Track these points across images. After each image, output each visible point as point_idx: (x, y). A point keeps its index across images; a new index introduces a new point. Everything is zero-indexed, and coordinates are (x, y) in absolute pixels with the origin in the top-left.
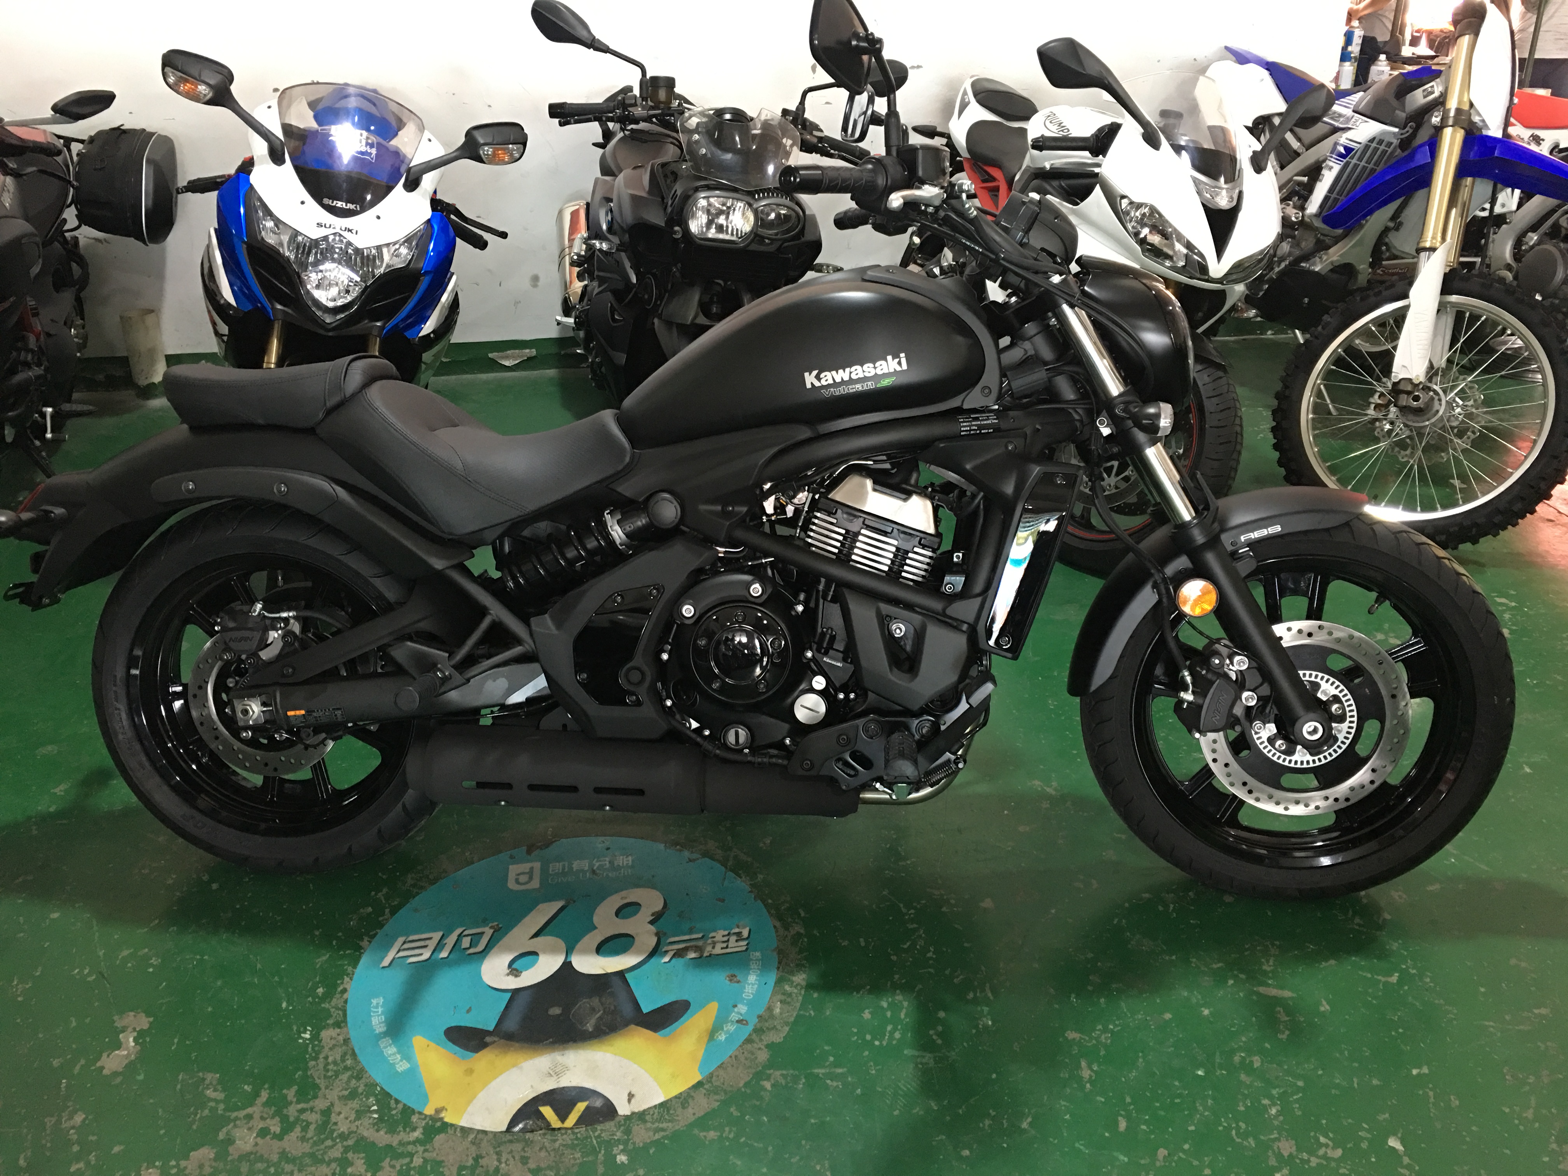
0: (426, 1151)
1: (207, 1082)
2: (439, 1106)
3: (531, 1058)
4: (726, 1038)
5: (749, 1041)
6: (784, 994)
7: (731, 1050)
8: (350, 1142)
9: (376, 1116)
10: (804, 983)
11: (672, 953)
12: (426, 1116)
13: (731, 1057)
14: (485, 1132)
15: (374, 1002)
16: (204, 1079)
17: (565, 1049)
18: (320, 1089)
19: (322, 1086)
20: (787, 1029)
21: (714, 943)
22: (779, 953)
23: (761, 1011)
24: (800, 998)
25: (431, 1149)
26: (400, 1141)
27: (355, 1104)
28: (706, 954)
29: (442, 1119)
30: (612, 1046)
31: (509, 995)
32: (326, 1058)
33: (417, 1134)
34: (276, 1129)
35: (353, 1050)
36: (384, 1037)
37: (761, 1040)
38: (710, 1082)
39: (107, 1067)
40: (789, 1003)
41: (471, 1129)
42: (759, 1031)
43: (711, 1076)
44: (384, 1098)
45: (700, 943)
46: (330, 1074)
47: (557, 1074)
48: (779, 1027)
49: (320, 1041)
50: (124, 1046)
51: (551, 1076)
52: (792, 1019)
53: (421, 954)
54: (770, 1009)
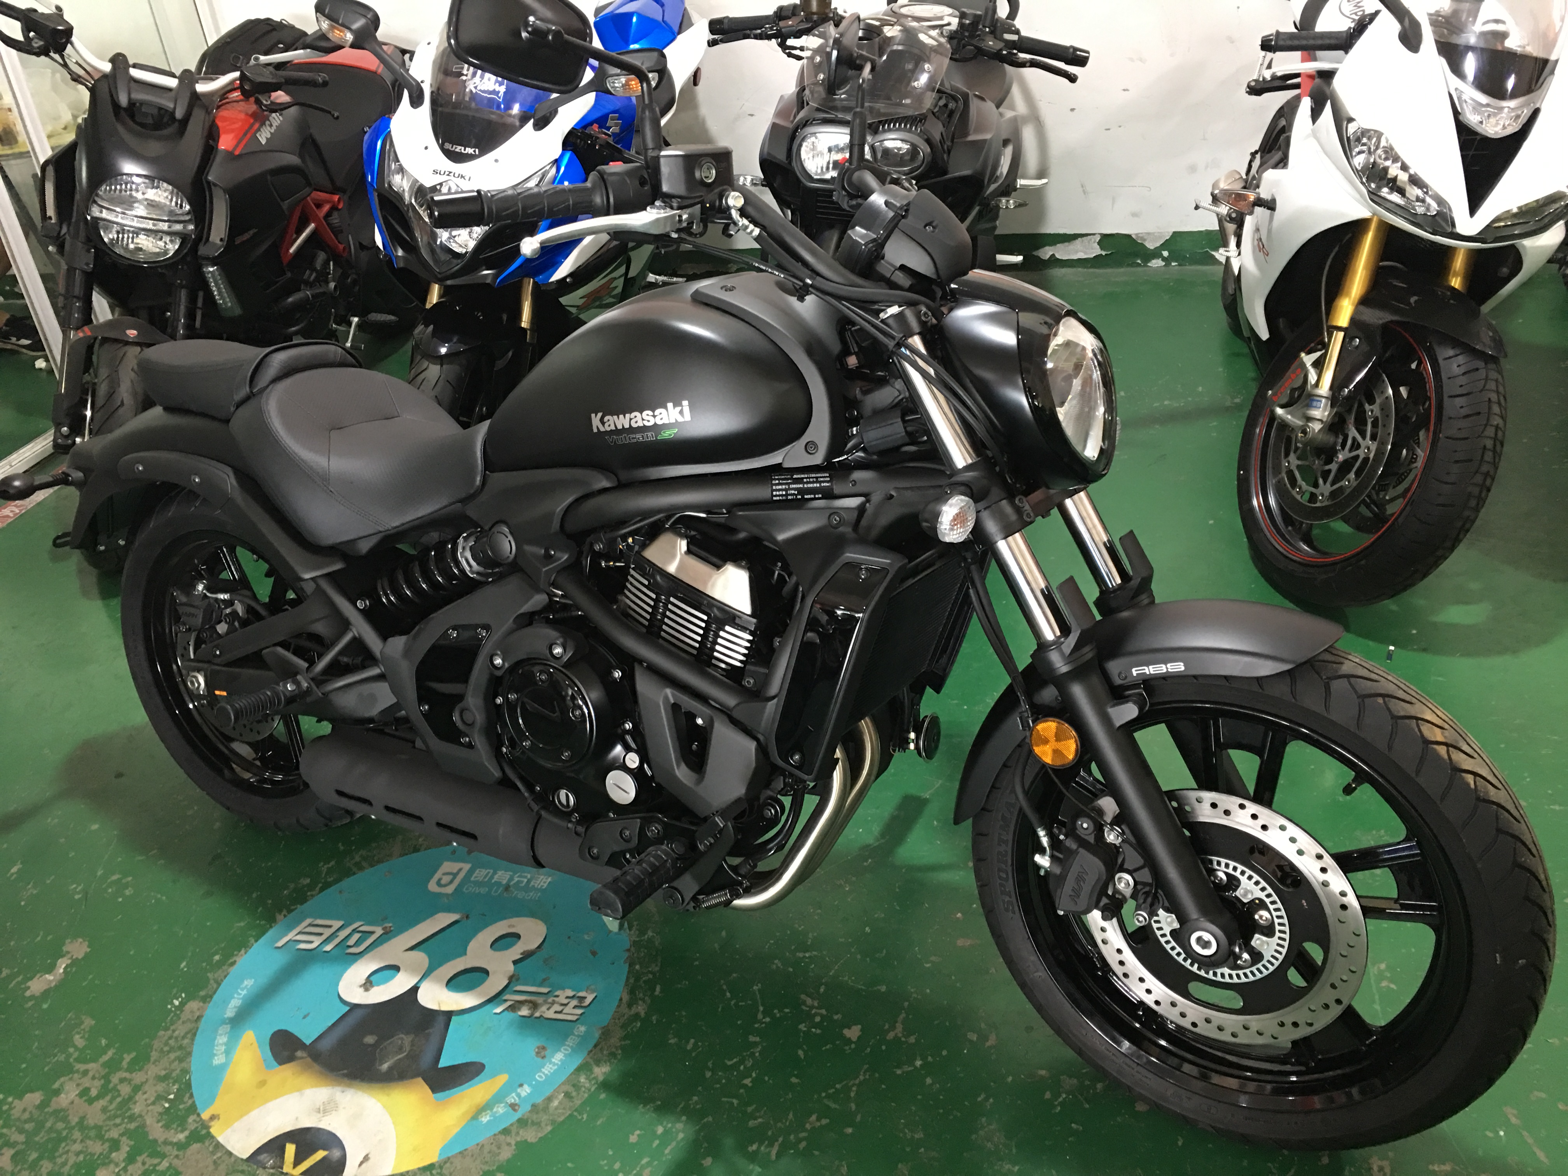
0: (177, 1156)
1: (82, 1027)
2: (215, 1113)
3: (316, 1086)
4: (488, 1121)
5: (506, 1131)
6: (574, 1086)
7: (482, 1137)
8: (132, 1126)
9: (167, 1105)
10: (601, 1078)
11: (509, 1003)
12: (201, 1119)
13: (478, 1145)
14: (230, 1154)
15: (246, 983)
16: (82, 1023)
17: (350, 1086)
18: (149, 1061)
19: (152, 1059)
20: (549, 1128)
21: (553, 1003)
22: (603, 1033)
23: (539, 1100)
24: (586, 1095)
25: (181, 1157)
26: (166, 1139)
27: (161, 1087)
28: (537, 1014)
29: (208, 1127)
30: (388, 1095)
31: (347, 1008)
32: (174, 1031)
33: (181, 1136)
34: (94, 1092)
35: (197, 1028)
36: (227, 1024)
37: (518, 1133)
38: (441, 1167)
39: (32, 989)
40: (572, 1097)
41: (223, 1146)
42: (522, 1122)
43: (447, 1160)
44: (186, 1087)
45: (540, 1000)
46: (166, 1049)
47: (325, 1111)
48: (543, 1124)
49: (182, 1011)
50: (55, 972)
51: (319, 1112)
52: (561, 1119)
53: (311, 942)
54: (549, 1099)
